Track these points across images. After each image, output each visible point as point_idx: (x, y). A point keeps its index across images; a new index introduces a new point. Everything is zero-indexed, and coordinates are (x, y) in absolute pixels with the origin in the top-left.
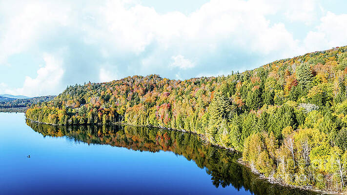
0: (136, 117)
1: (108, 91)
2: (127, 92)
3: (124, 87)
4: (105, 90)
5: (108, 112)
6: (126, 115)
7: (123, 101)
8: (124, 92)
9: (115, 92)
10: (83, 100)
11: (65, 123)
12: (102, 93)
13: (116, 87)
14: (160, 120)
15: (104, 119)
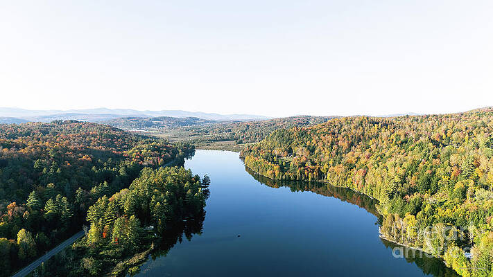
0: (336, 178)
1: (314, 141)
2: (332, 145)
3: (330, 138)
4: (310, 139)
5: (313, 170)
6: (329, 174)
7: (327, 157)
8: (329, 144)
9: (320, 144)
10: (290, 148)
11: (280, 179)
12: (308, 143)
13: (322, 137)
14: (356, 185)
15: (310, 177)
